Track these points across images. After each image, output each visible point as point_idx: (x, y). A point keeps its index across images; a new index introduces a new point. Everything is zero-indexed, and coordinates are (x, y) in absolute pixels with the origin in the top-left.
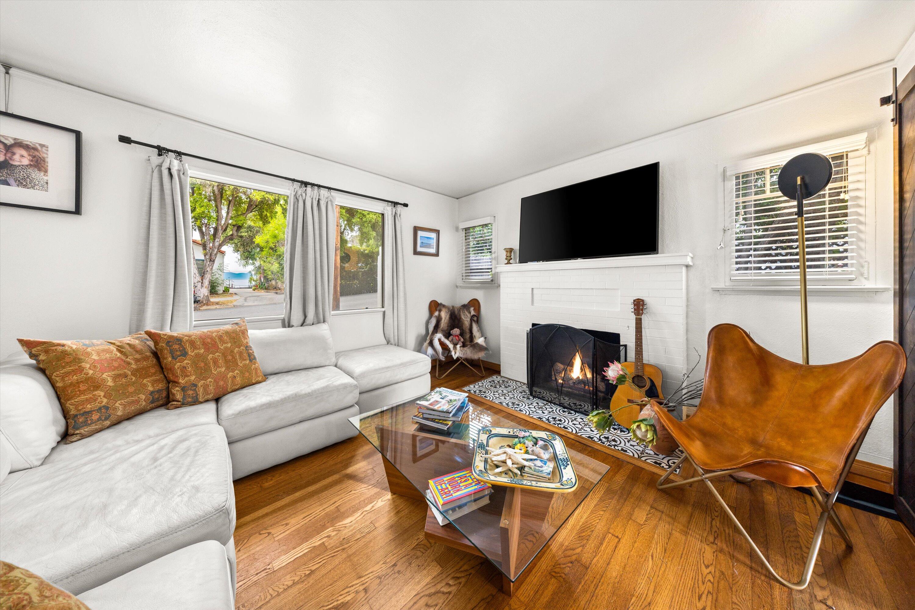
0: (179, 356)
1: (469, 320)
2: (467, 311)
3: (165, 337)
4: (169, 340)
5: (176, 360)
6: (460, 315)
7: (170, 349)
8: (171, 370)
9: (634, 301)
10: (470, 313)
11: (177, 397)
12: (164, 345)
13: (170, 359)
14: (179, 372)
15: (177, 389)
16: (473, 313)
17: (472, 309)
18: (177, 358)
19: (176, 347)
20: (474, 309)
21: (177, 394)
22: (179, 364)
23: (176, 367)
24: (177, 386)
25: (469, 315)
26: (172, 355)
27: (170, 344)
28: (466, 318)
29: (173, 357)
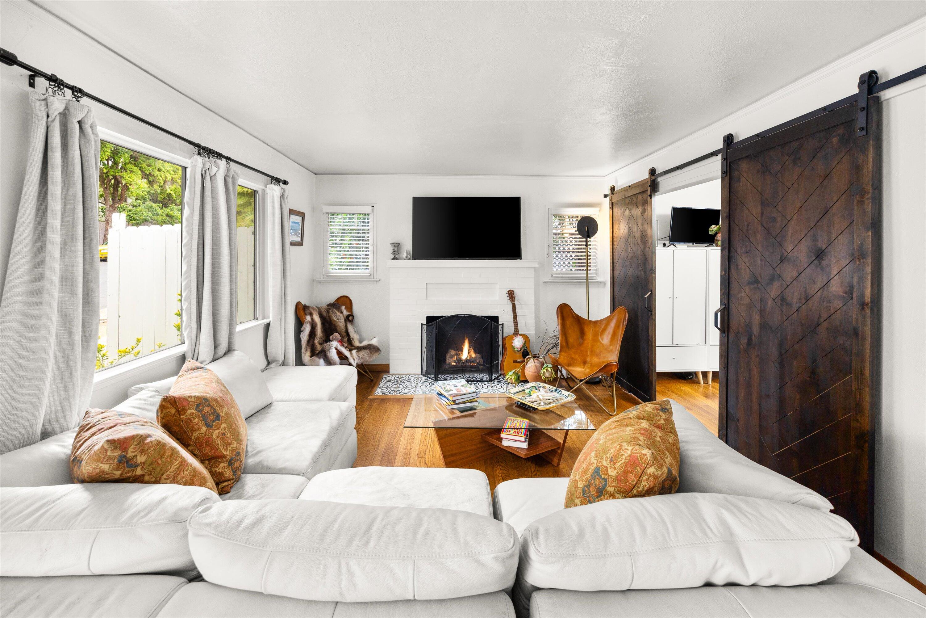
0: (214, 421)
1: (343, 321)
2: (338, 311)
3: (193, 400)
4: (198, 402)
5: (211, 427)
6: (329, 317)
7: (202, 415)
8: (209, 442)
9: (508, 291)
10: (342, 312)
11: (227, 475)
12: (193, 411)
13: (204, 429)
14: (219, 442)
15: (222, 465)
16: (346, 313)
17: (343, 308)
18: (212, 425)
19: (207, 410)
20: (345, 308)
21: (225, 471)
22: (216, 431)
23: (214, 437)
24: (221, 462)
25: (341, 316)
26: (206, 422)
27: (200, 408)
28: (339, 318)
29: (208, 425)
